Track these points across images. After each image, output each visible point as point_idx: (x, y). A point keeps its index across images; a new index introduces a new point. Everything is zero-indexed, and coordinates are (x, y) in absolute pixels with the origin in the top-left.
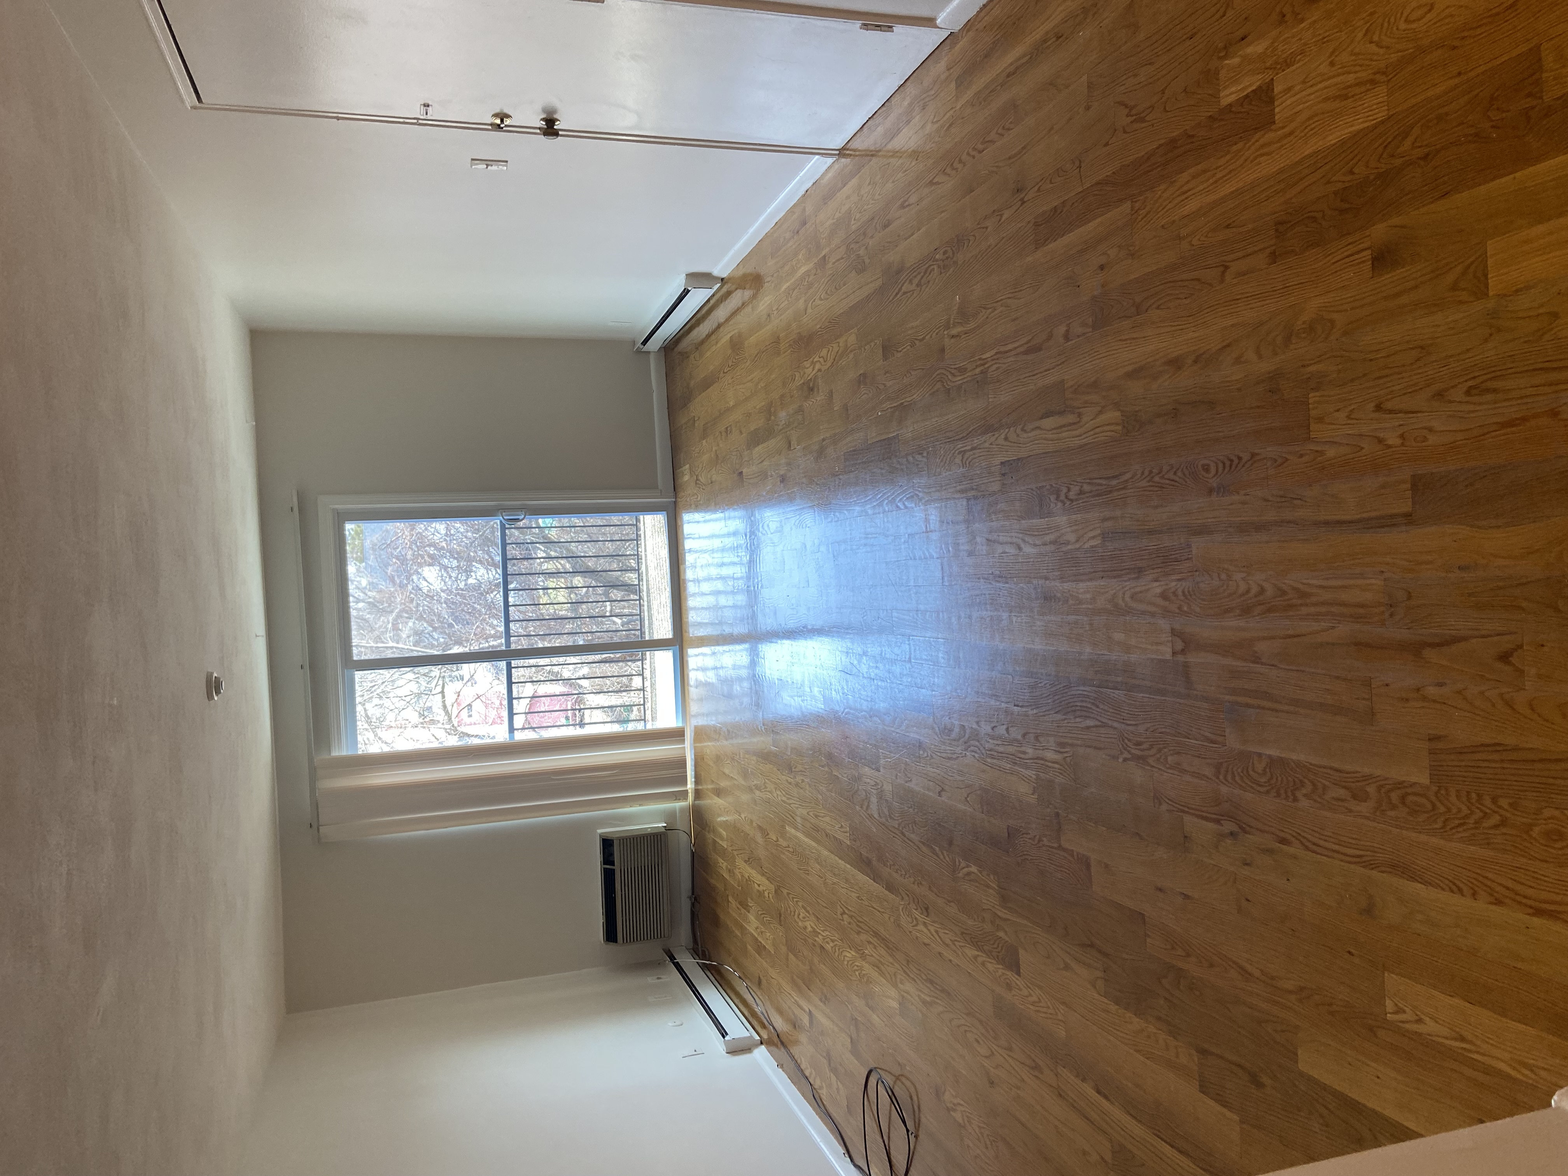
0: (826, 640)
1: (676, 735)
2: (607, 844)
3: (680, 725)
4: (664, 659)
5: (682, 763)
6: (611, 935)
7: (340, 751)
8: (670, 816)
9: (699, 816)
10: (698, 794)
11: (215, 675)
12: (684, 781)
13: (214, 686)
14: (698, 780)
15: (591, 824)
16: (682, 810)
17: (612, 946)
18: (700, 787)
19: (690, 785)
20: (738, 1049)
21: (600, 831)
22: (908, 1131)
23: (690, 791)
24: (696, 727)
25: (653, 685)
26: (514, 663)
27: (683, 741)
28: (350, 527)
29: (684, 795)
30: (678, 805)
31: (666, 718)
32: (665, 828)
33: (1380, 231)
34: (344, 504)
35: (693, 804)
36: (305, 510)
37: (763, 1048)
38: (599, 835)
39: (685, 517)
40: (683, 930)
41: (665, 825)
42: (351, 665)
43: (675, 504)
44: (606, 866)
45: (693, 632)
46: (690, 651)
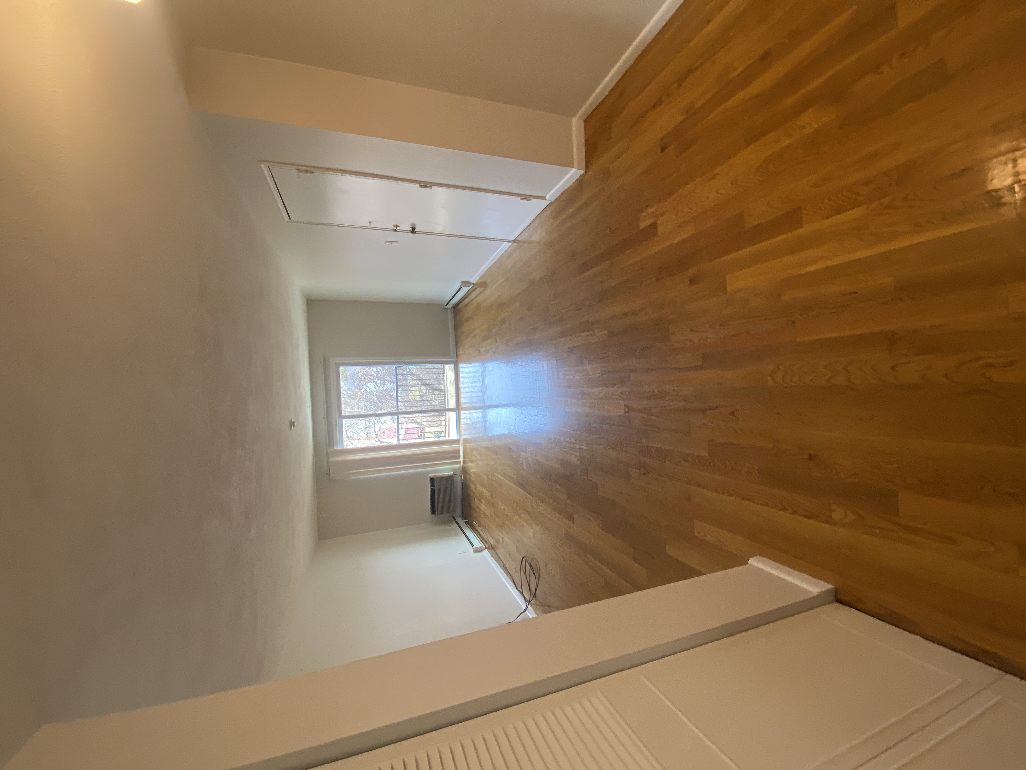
1: (457, 441)
2: (432, 480)
3: (458, 438)
4: (453, 415)
5: (458, 452)
6: (433, 512)
7: (337, 447)
8: (454, 470)
9: (465, 470)
10: (464, 462)
11: (293, 420)
12: (459, 458)
13: (292, 424)
14: (464, 457)
15: (427, 473)
16: (459, 468)
17: (433, 516)
18: (465, 460)
19: (461, 459)
20: (478, 551)
21: (430, 475)
22: (536, 578)
23: (461, 461)
24: (463, 439)
25: (449, 424)
26: (400, 416)
27: (459, 444)
28: (341, 369)
29: (459, 462)
30: (457, 466)
31: (453, 436)
32: (453, 474)
33: (692, 271)
34: (339, 360)
35: (463, 466)
36: (325, 362)
37: (486, 550)
38: (430, 477)
39: (461, 365)
40: (459, 510)
41: (453, 473)
42: (341, 417)
43: (457, 361)
44: (432, 488)
45: (463, 406)
46: (462, 412)
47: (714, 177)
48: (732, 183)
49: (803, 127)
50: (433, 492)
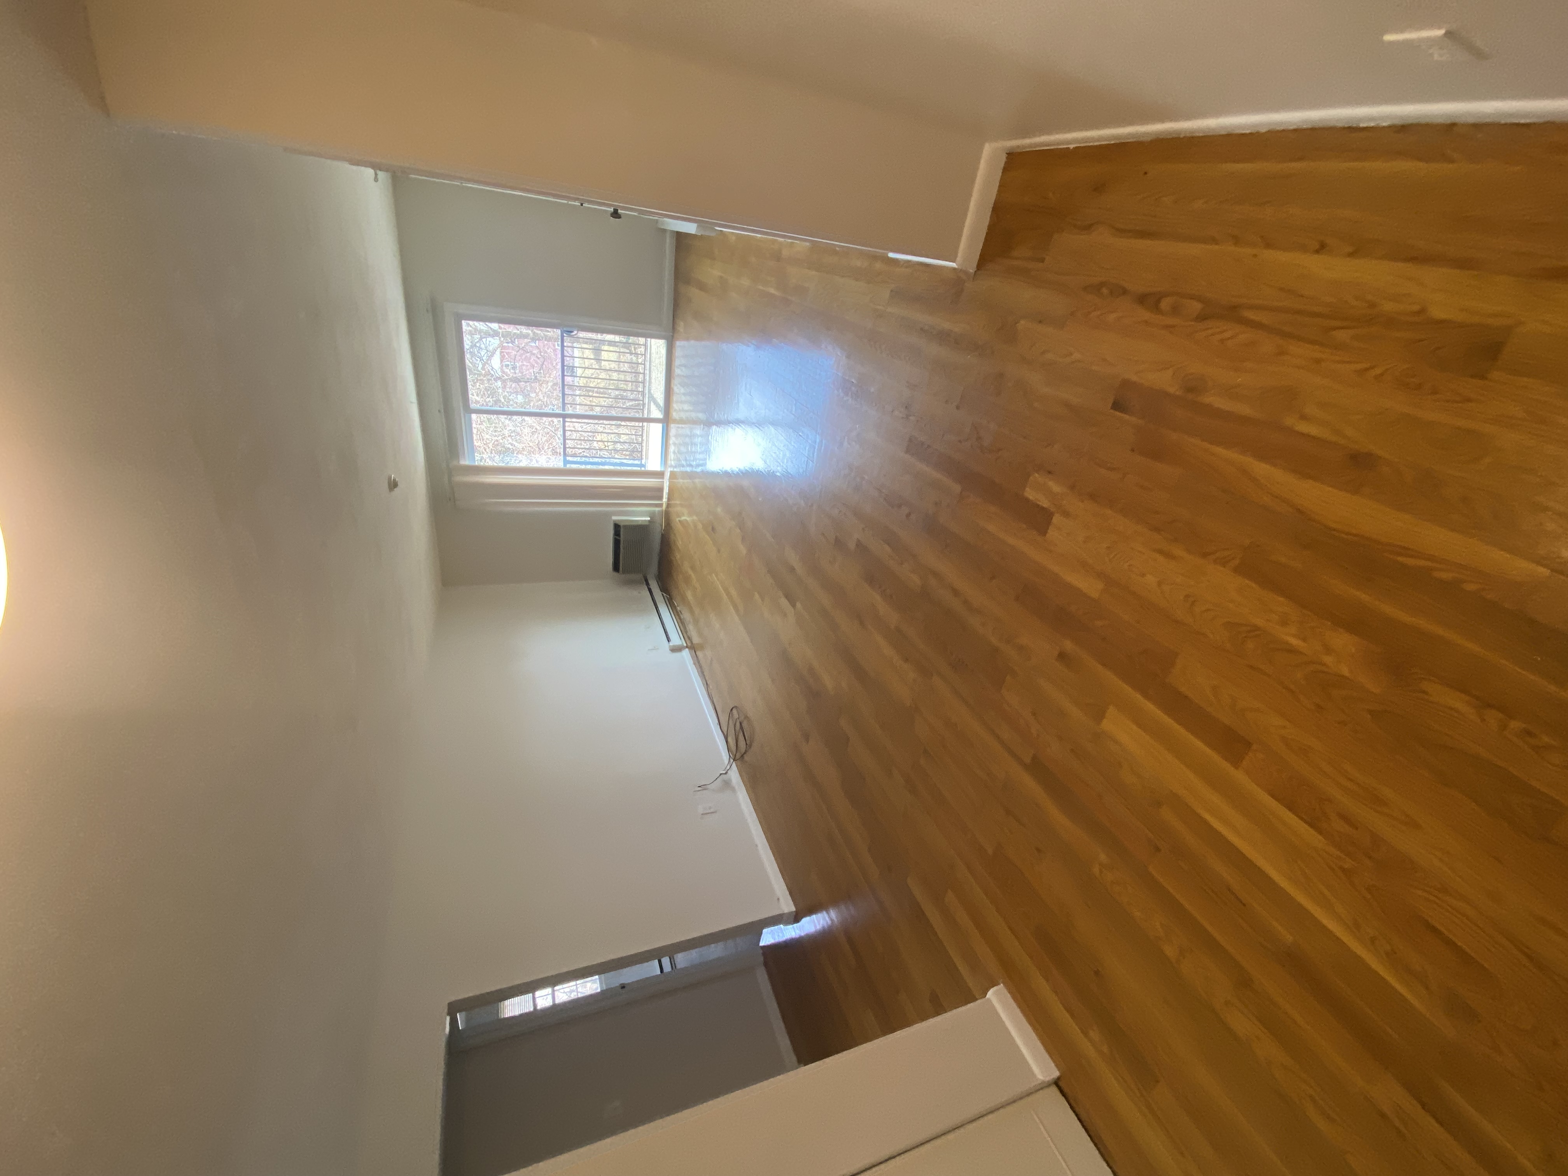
0: (750, 430)
1: (660, 475)
2: (617, 527)
3: (663, 469)
4: (656, 430)
5: (661, 490)
6: (616, 568)
7: (465, 462)
8: (652, 515)
9: (667, 515)
10: (668, 505)
11: (393, 476)
12: (661, 498)
14: (669, 499)
15: (608, 515)
16: (658, 511)
17: (616, 574)
18: (670, 502)
19: (665, 500)
20: (676, 649)
21: (615, 518)
22: (747, 744)
23: (664, 503)
24: (671, 471)
25: (647, 441)
26: (567, 420)
27: (663, 478)
28: (464, 323)
29: (661, 505)
30: (657, 509)
31: (653, 463)
32: (649, 521)
33: (1068, 645)
34: (462, 309)
35: (665, 510)
36: (435, 310)
37: (687, 649)
38: (614, 521)
39: (678, 343)
40: (654, 569)
41: (649, 519)
42: (469, 411)
43: (673, 336)
44: (616, 537)
45: (675, 415)
46: (672, 425)
47: (1168, 556)
48: (1187, 596)
49: (1328, 650)
50: (617, 543)
